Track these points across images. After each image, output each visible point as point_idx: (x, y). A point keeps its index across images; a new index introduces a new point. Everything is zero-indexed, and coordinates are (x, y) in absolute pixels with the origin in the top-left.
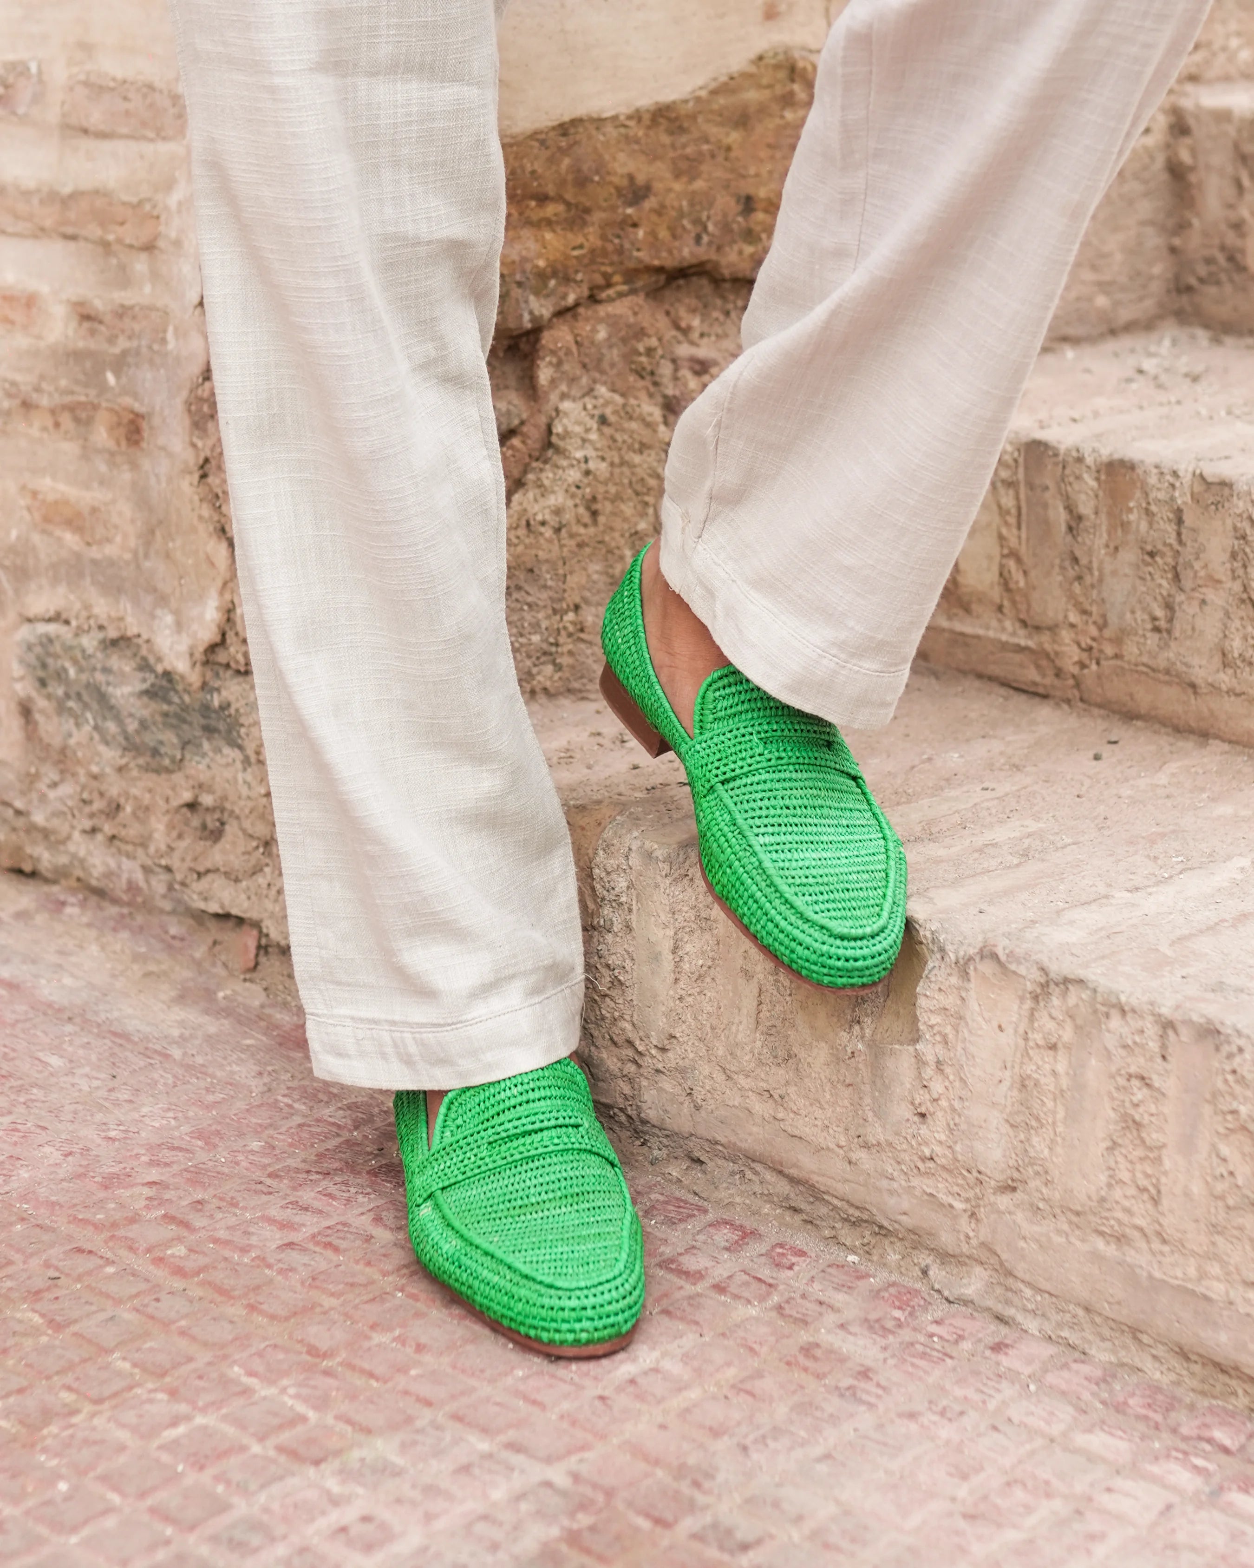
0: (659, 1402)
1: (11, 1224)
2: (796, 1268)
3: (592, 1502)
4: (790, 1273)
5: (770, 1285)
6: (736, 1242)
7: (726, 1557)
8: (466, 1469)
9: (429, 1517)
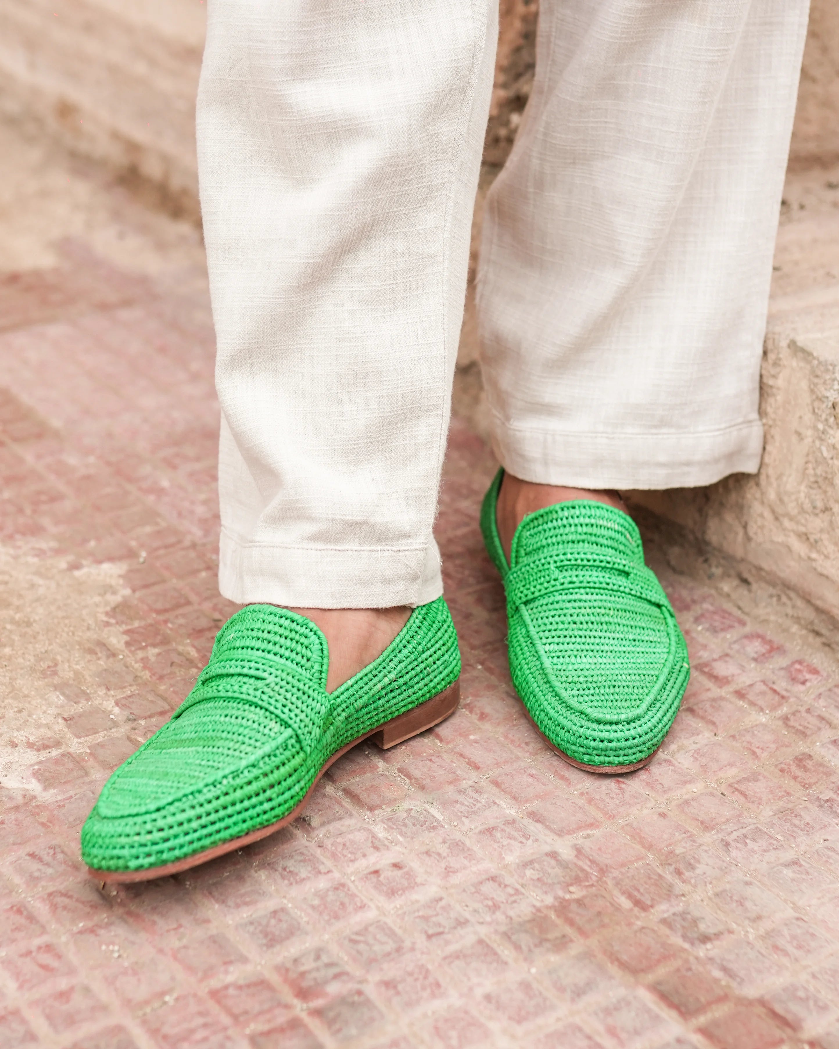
0: (665, 792)
1: (199, 571)
2: (808, 684)
3: (587, 876)
4: (802, 688)
5: (783, 697)
6: (763, 655)
7: (686, 946)
8: (490, 831)
9: (449, 871)
